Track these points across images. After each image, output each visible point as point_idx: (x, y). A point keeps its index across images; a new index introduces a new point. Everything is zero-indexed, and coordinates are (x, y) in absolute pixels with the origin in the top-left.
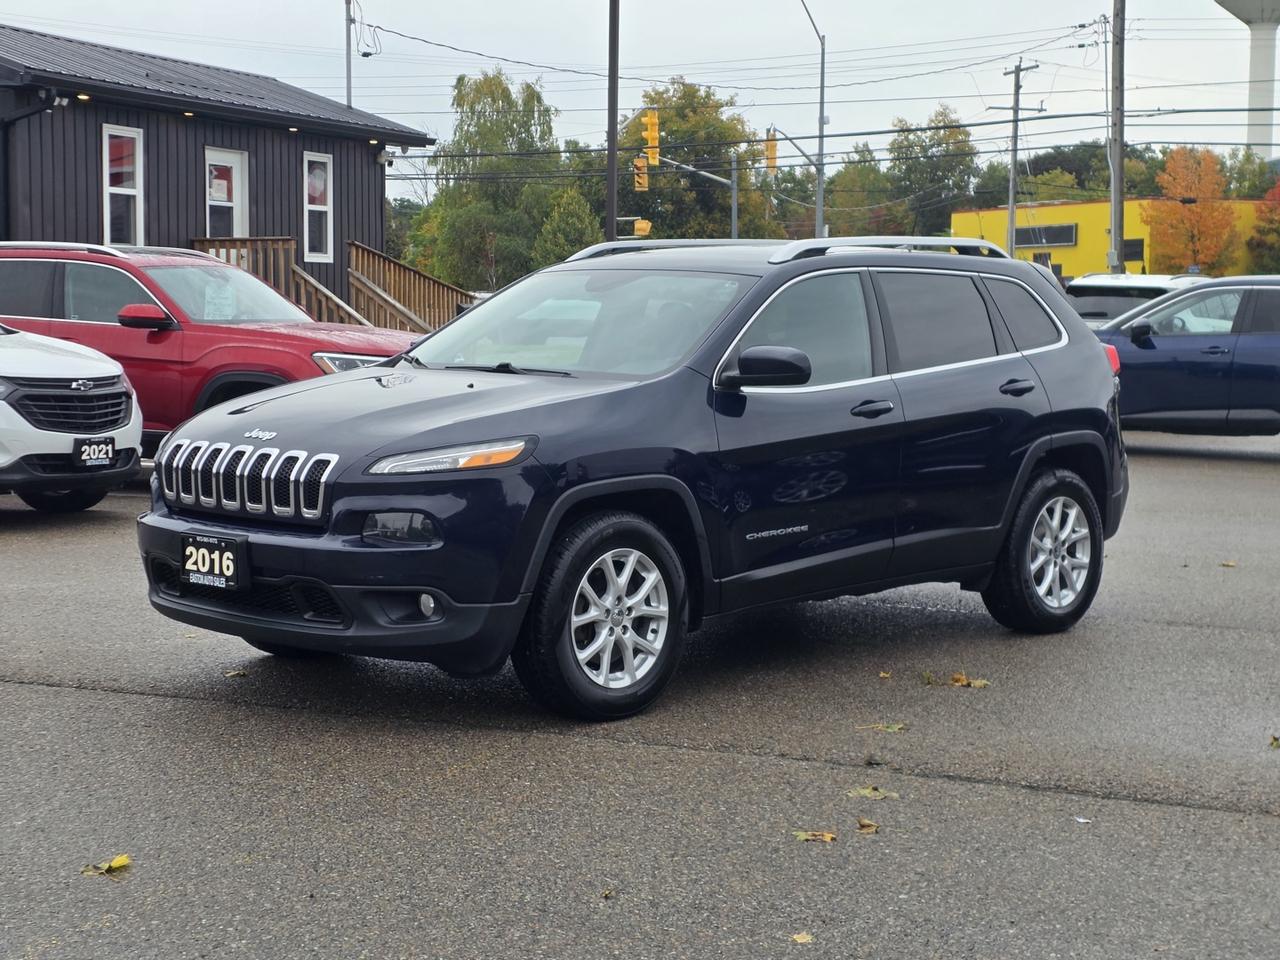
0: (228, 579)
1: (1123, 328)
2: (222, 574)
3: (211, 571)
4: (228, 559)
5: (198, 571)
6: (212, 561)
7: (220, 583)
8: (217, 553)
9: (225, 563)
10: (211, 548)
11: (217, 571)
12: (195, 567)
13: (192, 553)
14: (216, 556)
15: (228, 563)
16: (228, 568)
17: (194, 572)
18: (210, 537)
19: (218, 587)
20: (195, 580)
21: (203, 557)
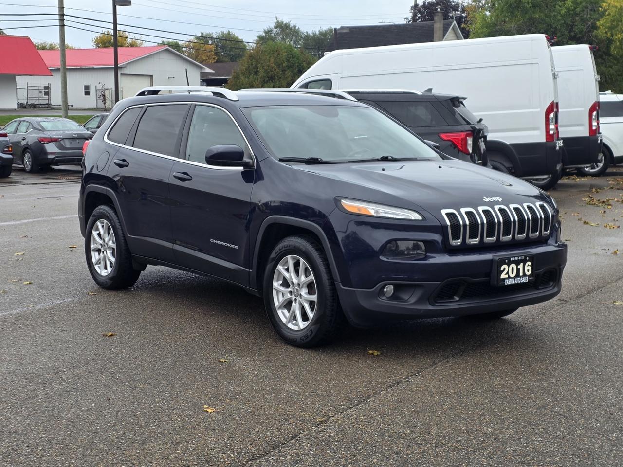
0: (529, 276)
2: (524, 275)
3: (518, 275)
4: (528, 265)
5: (509, 277)
6: (518, 270)
7: (525, 280)
8: (522, 264)
9: (526, 268)
10: (517, 263)
11: (521, 274)
12: (507, 276)
13: (504, 269)
14: (521, 266)
15: (528, 268)
16: (528, 270)
17: (506, 278)
18: (517, 257)
19: (523, 283)
20: (507, 283)
21: (513, 268)
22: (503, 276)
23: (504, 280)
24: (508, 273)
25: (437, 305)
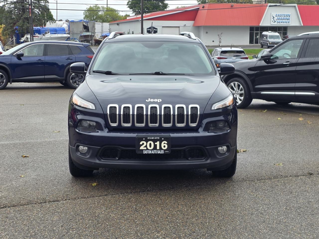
0: (165, 150)
1: (14, 54)
2: (161, 148)
3: (155, 149)
4: (164, 143)
5: (147, 149)
6: (155, 145)
7: (161, 152)
10: (154, 141)
11: (158, 148)
12: (145, 148)
13: (143, 144)
14: (158, 143)
15: (165, 145)
16: (164, 146)
17: (145, 150)
18: (153, 137)
19: (159, 154)
20: (145, 152)
21: (150, 144)
22: (142, 148)
23: (142, 150)
24: (146, 146)
25: (102, 160)
